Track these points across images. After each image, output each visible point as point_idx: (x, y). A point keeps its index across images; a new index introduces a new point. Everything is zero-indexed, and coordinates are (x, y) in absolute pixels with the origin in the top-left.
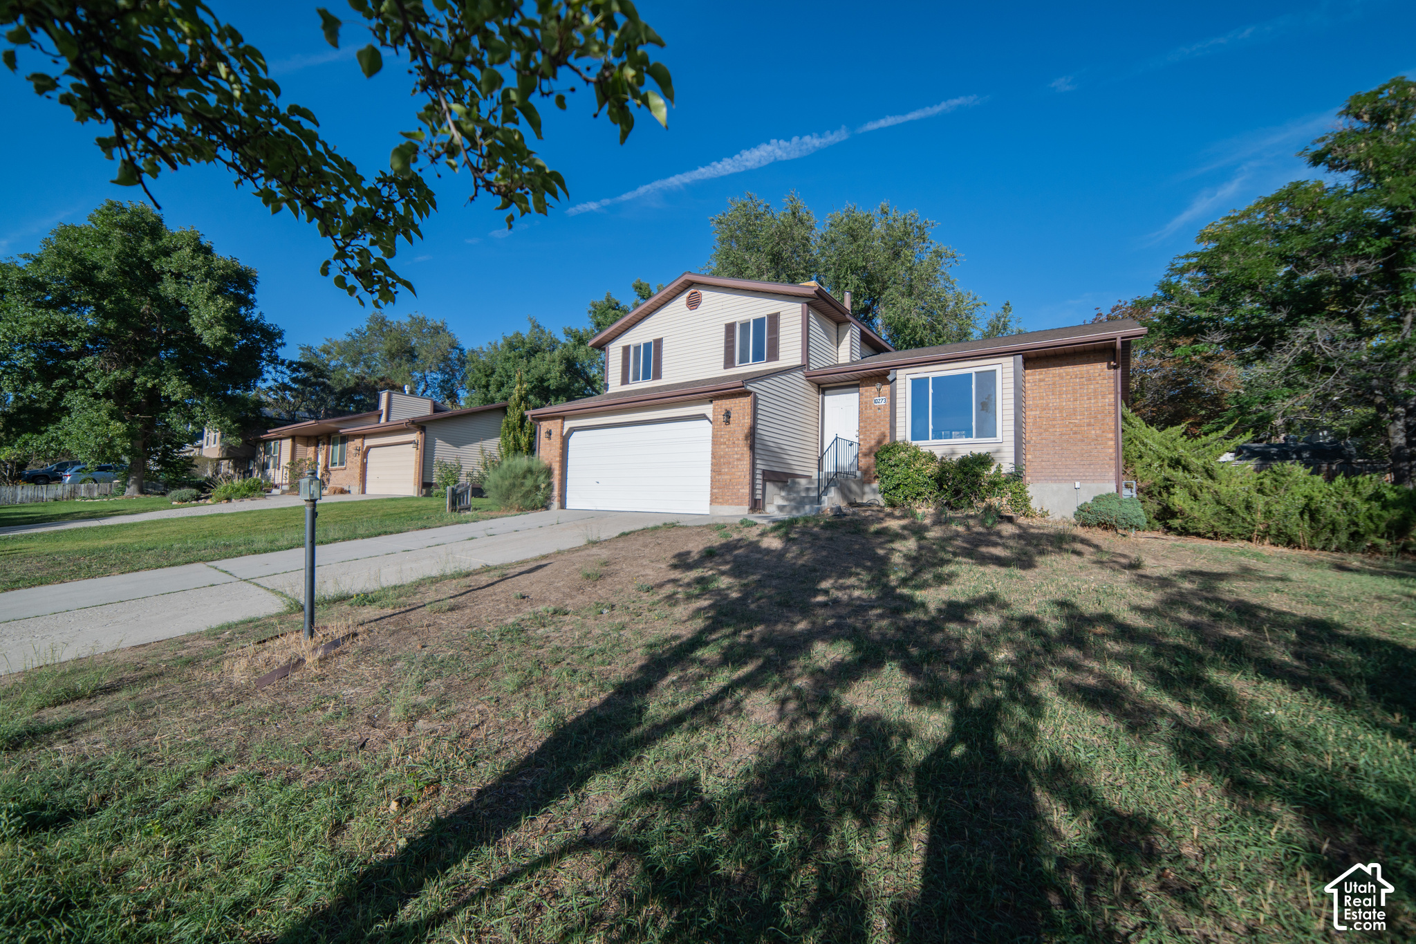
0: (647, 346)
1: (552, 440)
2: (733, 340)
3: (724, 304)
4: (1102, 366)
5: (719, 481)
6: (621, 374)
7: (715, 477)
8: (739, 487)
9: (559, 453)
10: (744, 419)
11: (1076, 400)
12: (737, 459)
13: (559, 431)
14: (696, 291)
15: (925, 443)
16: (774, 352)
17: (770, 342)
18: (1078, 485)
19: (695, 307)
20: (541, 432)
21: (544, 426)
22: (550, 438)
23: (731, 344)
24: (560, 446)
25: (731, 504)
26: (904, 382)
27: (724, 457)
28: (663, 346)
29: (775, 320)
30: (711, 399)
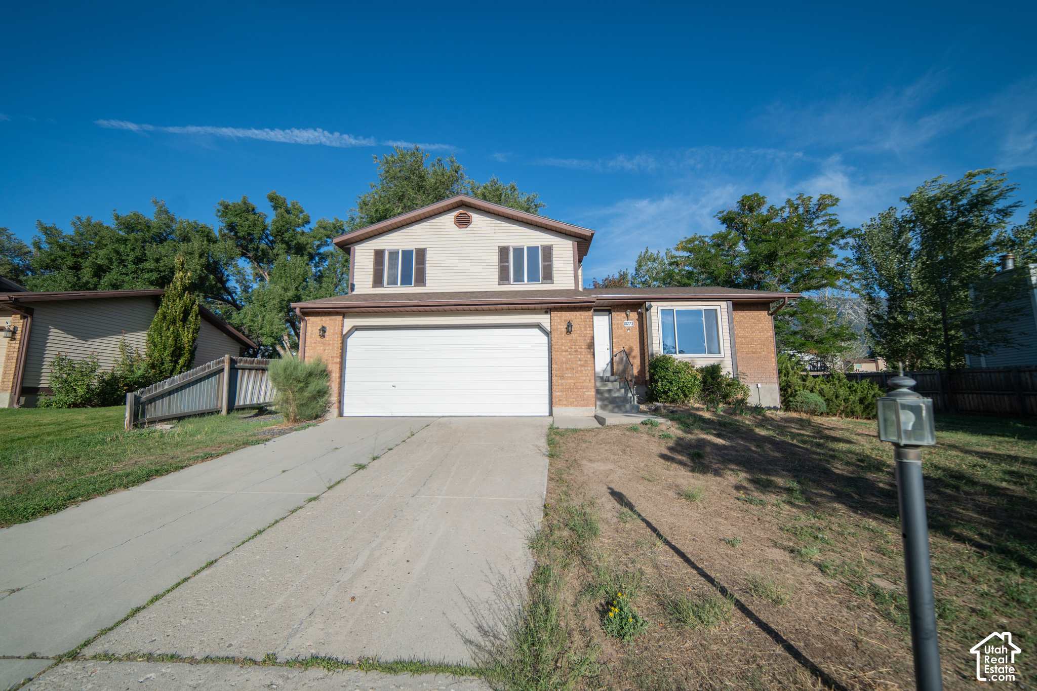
0: (407, 254)
1: (327, 338)
2: (507, 261)
3: (496, 228)
4: (765, 313)
5: (562, 384)
6: (372, 276)
7: (557, 381)
8: (584, 390)
9: (339, 354)
10: (586, 330)
11: (753, 333)
12: (581, 366)
13: (338, 329)
14: (465, 212)
15: (674, 356)
16: (548, 276)
17: (544, 267)
18: (759, 386)
19: (464, 226)
20: (309, 328)
21: (313, 322)
22: (324, 336)
23: (505, 264)
24: (339, 345)
25: (577, 406)
26: (656, 311)
27: (566, 363)
28: (427, 256)
29: (548, 251)
30: (548, 311)
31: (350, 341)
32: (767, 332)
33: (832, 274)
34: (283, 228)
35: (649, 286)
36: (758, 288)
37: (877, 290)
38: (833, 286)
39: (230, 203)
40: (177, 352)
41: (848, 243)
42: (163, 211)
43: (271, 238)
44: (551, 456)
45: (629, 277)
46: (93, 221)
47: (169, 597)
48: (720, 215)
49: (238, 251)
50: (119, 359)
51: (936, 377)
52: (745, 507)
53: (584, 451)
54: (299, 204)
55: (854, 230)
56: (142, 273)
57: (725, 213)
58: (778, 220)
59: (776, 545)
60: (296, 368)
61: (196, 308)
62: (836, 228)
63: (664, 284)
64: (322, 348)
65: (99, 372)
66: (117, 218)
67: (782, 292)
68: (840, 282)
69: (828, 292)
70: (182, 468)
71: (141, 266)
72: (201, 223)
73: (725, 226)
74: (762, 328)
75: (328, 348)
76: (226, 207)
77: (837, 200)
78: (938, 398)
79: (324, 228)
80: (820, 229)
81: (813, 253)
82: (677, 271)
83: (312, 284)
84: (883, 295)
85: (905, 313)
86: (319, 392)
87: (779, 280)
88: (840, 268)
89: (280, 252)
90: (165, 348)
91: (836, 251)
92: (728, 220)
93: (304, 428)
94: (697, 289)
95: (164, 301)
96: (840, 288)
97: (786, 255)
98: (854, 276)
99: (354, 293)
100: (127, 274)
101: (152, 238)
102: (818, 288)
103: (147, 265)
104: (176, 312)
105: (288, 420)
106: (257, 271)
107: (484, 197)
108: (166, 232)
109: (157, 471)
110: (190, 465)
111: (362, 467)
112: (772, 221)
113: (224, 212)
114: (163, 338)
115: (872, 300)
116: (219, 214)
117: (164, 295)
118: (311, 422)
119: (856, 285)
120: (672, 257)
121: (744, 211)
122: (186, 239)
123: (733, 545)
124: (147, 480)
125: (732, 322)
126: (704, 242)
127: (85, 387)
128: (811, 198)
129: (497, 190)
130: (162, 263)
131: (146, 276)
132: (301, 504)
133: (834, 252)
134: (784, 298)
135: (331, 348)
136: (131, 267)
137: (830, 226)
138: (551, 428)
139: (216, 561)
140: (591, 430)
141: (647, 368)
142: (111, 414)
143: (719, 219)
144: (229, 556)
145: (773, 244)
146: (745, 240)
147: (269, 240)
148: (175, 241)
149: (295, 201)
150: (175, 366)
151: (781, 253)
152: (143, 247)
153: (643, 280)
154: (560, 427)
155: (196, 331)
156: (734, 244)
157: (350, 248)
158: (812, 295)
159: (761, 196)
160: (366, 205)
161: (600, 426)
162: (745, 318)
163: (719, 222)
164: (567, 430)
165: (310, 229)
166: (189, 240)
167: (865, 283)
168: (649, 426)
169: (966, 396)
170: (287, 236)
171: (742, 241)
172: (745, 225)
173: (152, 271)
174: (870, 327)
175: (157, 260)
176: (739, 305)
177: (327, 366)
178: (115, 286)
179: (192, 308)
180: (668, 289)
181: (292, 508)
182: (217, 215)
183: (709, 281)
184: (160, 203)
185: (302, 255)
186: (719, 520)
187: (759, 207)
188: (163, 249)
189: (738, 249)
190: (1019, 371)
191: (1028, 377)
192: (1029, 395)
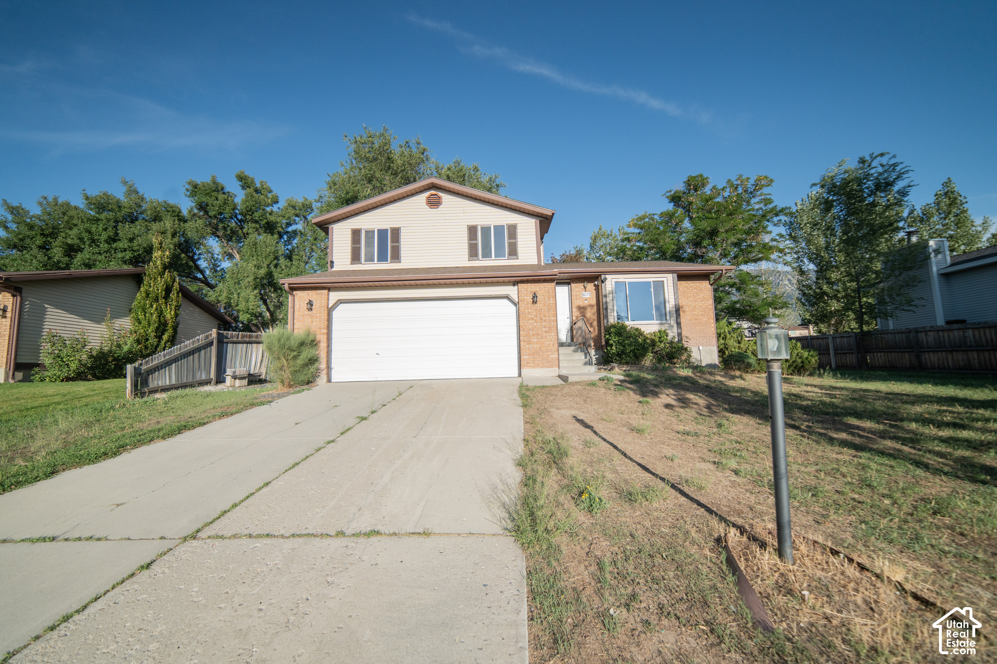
0: (382, 233)
1: (314, 311)
2: (476, 239)
3: (465, 209)
4: (706, 283)
5: (529, 349)
6: (350, 254)
7: (525, 346)
8: (549, 353)
9: (326, 325)
10: (549, 300)
11: (695, 301)
12: (546, 332)
13: (324, 302)
14: (436, 193)
15: (627, 323)
16: (513, 252)
17: (510, 244)
18: (701, 348)
19: (435, 207)
20: (297, 303)
21: (300, 297)
22: (311, 310)
23: (474, 242)
24: (326, 317)
25: (542, 367)
26: (610, 283)
27: (533, 330)
28: (402, 234)
29: (513, 230)
30: (515, 283)
31: (335, 314)
32: (708, 300)
33: (766, 249)
34: (253, 208)
35: (604, 261)
36: (702, 262)
37: (807, 263)
38: (767, 259)
39: (199, 182)
40: (161, 328)
41: (780, 220)
42: (132, 191)
43: (240, 217)
44: (524, 406)
45: (585, 253)
46: (60, 201)
47: (244, 504)
48: (668, 194)
49: (209, 230)
50: (105, 336)
51: (851, 339)
52: (683, 438)
53: (552, 401)
54: (268, 184)
55: (786, 208)
56: (115, 253)
57: (672, 192)
58: (719, 199)
59: (704, 461)
60: (288, 339)
61: (176, 286)
62: (771, 206)
63: (617, 258)
64: (310, 320)
65: (88, 348)
66: (87, 198)
67: (723, 265)
68: (774, 256)
69: (764, 265)
70: (204, 424)
71: (114, 246)
72: (172, 202)
73: (672, 204)
74: (703, 297)
75: (315, 320)
76: (195, 186)
77: (772, 181)
78: (854, 357)
79: (294, 207)
80: (757, 207)
81: (750, 229)
82: (628, 246)
83: (282, 261)
84: (812, 267)
85: (830, 283)
86: (310, 360)
87: (721, 254)
88: (775, 243)
89: (250, 231)
90: (149, 325)
91: (770, 228)
92: (675, 199)
93: (299, 392)
94: (647, 263)
95: (146, 280)
96: (774, 261)
97: (727, 232)
98: (787, 250)
99: (333, 269)
100: (100, 254)
101: (124, 218)
102: (756, 261)
103: (120, 245)
104: (158, 290)
105: (284, 385)
106: (225, 250)
107: (448, 178)
108: (137, 211)
109: (185, 426)
110: (211, 422)
111: (364, 419)
112: (714, 200)
113: (193, 191)
114: (147, 315)
115: (802, 272)
116: (188, 193)
117: (145, 274)
118: (304, 387)
119: (788, 258)
120: (624, 234)
121: (689, 190)
122: (157, 218)
123: (672, 460)
124: (179, 433)
125: (677, 292)
126: (653, 219)
127: (77, 362)
128: (748, 178)
129: (461, 170)
130: (135, 243)
131: (120, 255)
132: (323, 445)
133: (769, 229)
134: (722, 270)
135: (318, 320)
136: (104, 246)
137: (766, 205)
138: (521, 386)
139: (270, 482)
140: (557, 386)
141: (603, 334)
142: (108, 386)
143: (667, 197)
144: (278, 479)
145: (715, 221)
146: (691, 218)
147: (237, 219)
148: (146, 221)
149: (264, 180)
150: (159, 342)
151: (722, 230)
152: (115, 227)
153: (598, 255)
154: (529, 385)
155: (178, 307)
156: (680, 222)
157: (328, 228)
158: (749, 268)
159: (705, 176)
160: (335, 184)
161: (564, 383)
162: (688, 289)
163: (667, 201)
164: (535, 387)
165: (279, 208)
166: (160, 220)
167: (796, 256)
168: (606, 381)
169: (875, 354)
170: (257, 215)
171: (687, 219)
172: (691, 203)
173: (125, 250)
174: (800, 296)
175: (131, 240)
176: (682, 277)
177: (315, 337)
178: (88, 266)
179: (172, 286)
180: (621, 263)
181: (316, 448)
182: (186, 195)
183: (658, 256)
184: (130, 183)
185: (272, 235)
186: (662, 446)
187: (703, 187)
188: (138, 228)
189: (684, 226)
190: (917, 332)
191: (924, 336)
192: (924, 352)
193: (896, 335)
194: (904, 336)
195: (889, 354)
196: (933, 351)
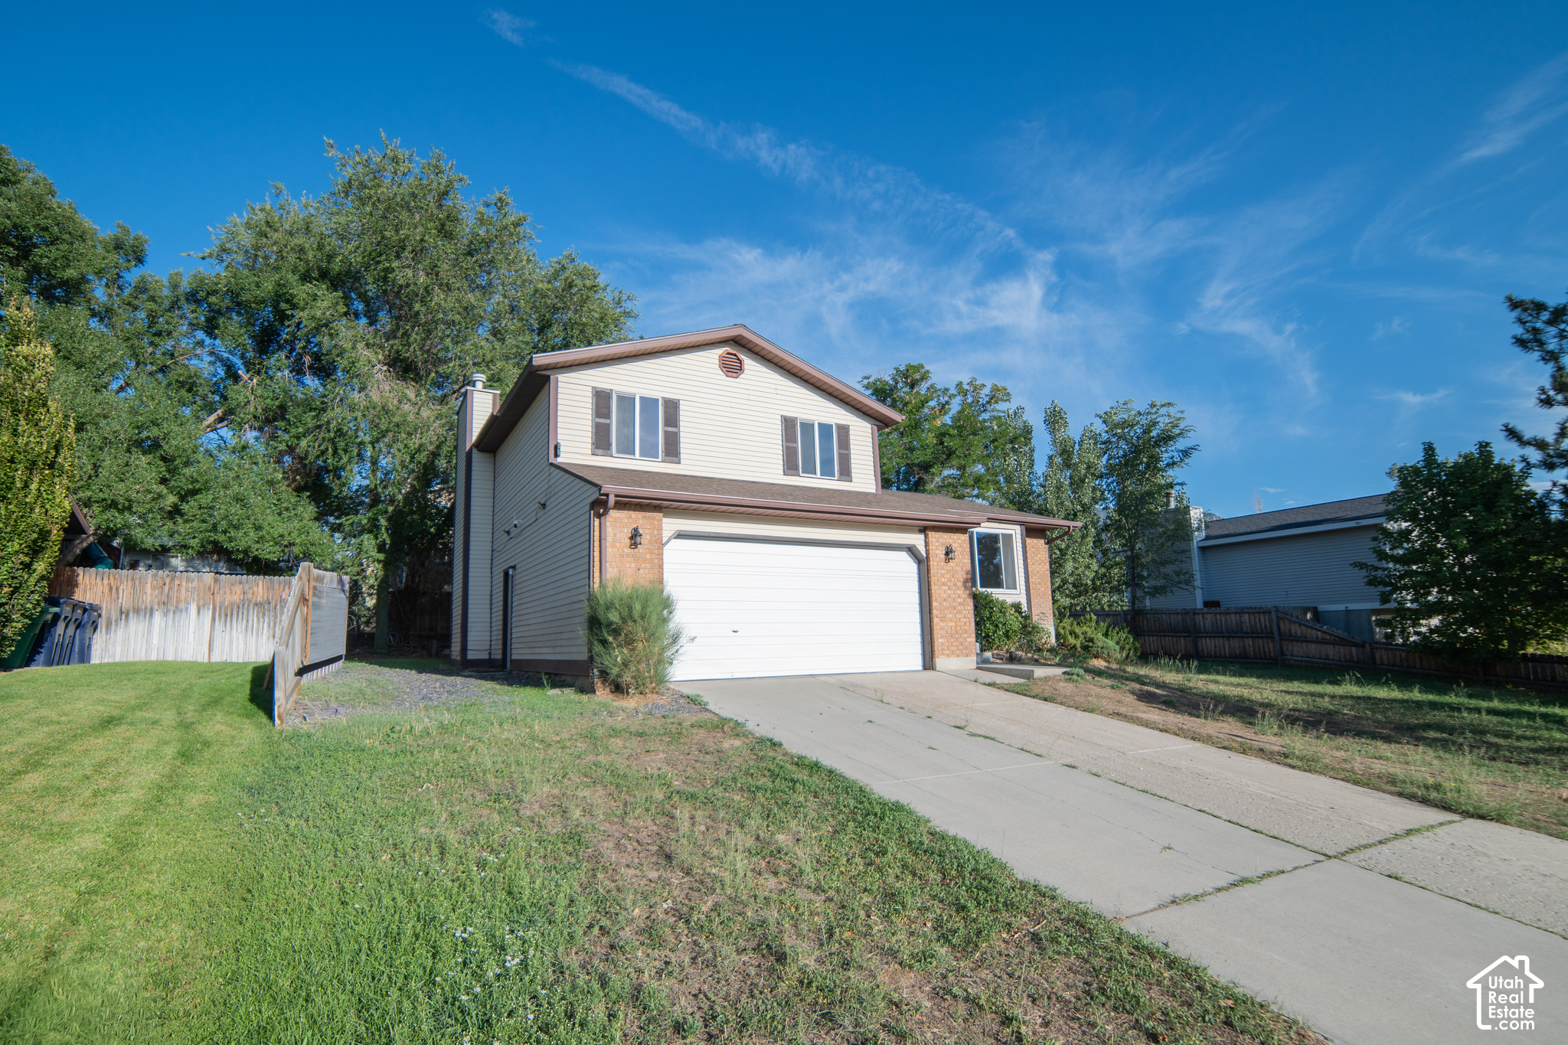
0: (649, 405)
1: (641, 549)
2: (795, 440)
3: (778, 387)
4: (1042, 541)
5: (944, 628)
6: (590, 434)
7: (938, 624)
8: (965, 635)
9: (661, 577)
10: (964, 558)
12: (961, 604)
13: (658, 534)
14: (734, 352)
16: (845, 470)
17: (841, 457)
19: (735, 375)
20: (609, 530)
21: (615, 520)
23: (789, 444)
24: (660, 562)
25: (959, 656)
27: (947, 600)
28: (682, 413)
29: (844, 434)
30: (922, 529)
31: (667, 556)
32: (1045, 564)
64: (633, 565)
75: (643, 566)
93: (695, 700)
125: (1025, 552)
128: (984, 385)
134: (1069, 527)
135: (648, 566)
157: (548, 377)
159: (926, 369)
169: (1147, 638)
187: (920, 382)
190: (1195, 614)
191: (1201, 619)
192: (1201, 637)
193: (1172, 616)
194: (1180, 617)
195: (1162, 638)
196: (1210, 637)
